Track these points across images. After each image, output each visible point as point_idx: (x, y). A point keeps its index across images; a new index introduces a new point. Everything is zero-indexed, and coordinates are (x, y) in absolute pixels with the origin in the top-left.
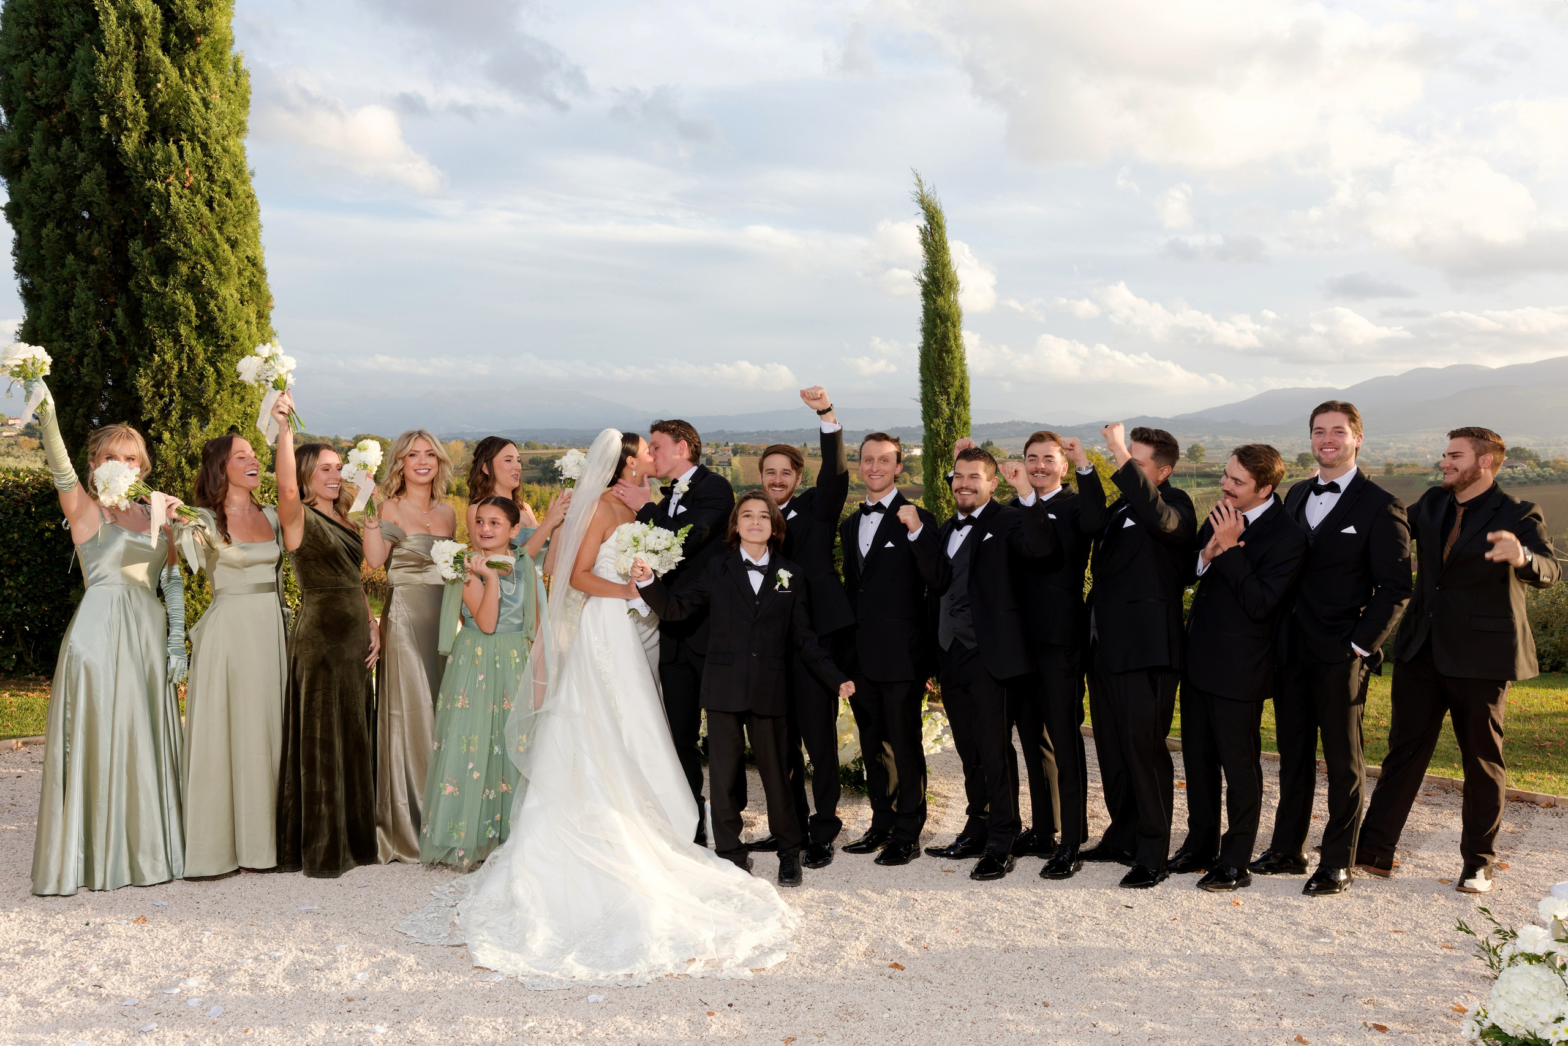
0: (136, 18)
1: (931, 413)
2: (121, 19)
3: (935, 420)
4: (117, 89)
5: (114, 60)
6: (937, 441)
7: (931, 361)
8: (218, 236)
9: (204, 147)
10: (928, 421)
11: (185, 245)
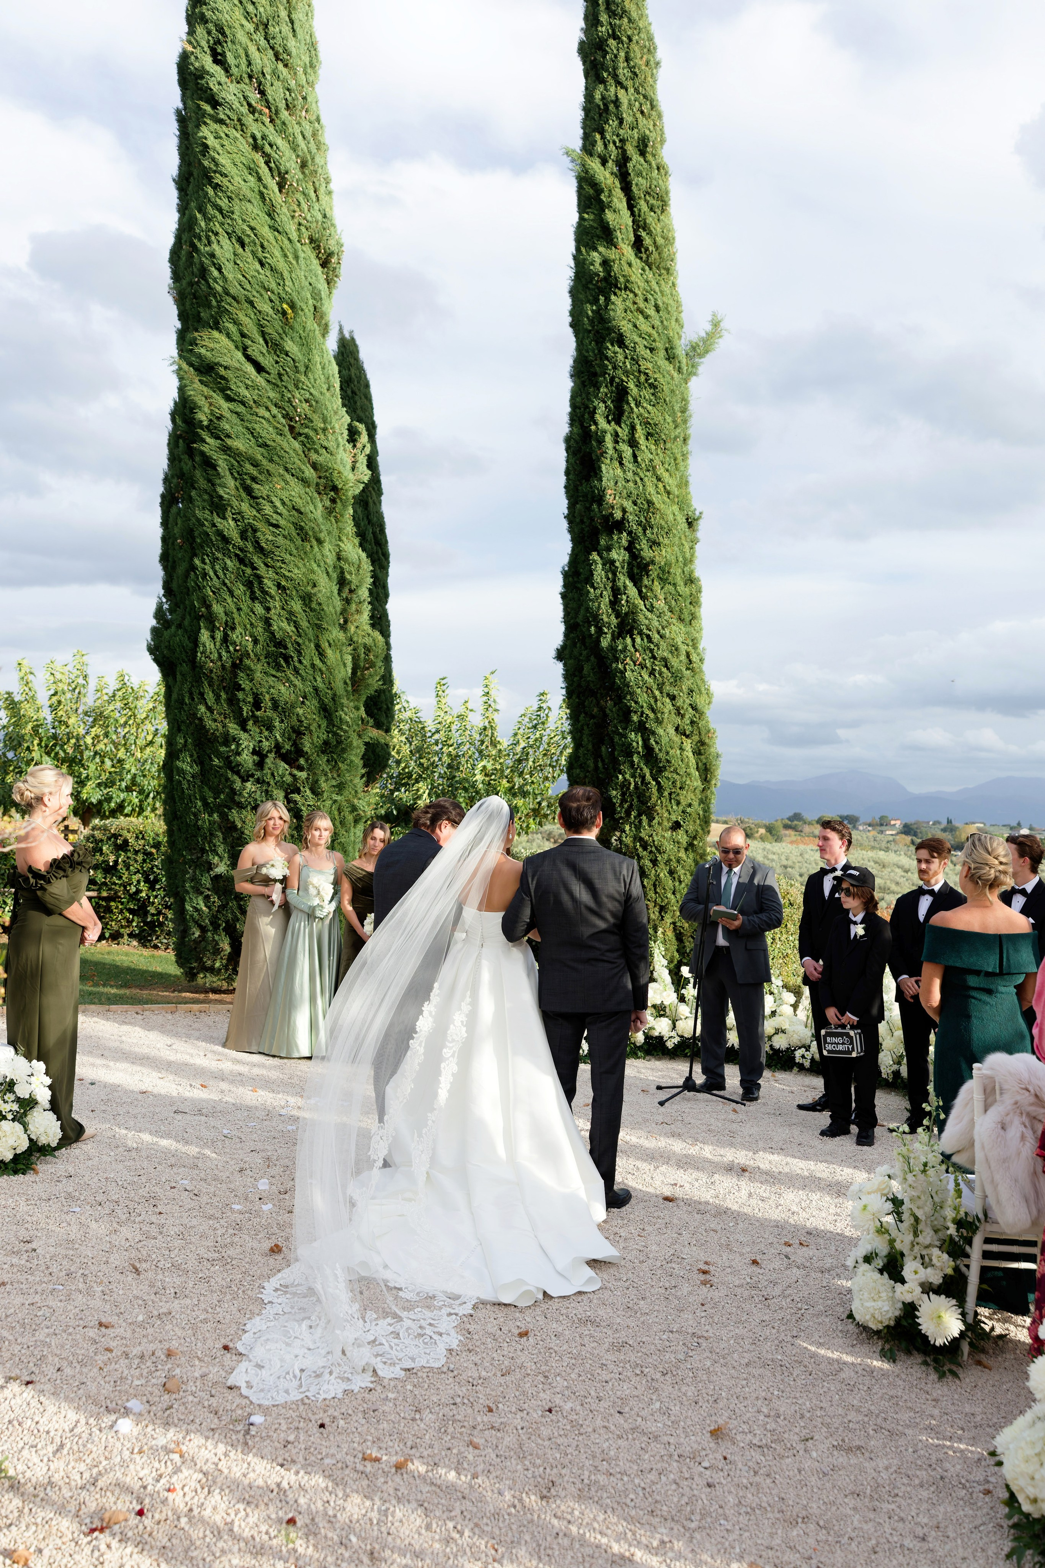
0: (612, 562)
2: (604, 565)
4: (599, 607)
5: (598, 592)
8: (657, 693)
9: (648, 637)
11: (636, 703)
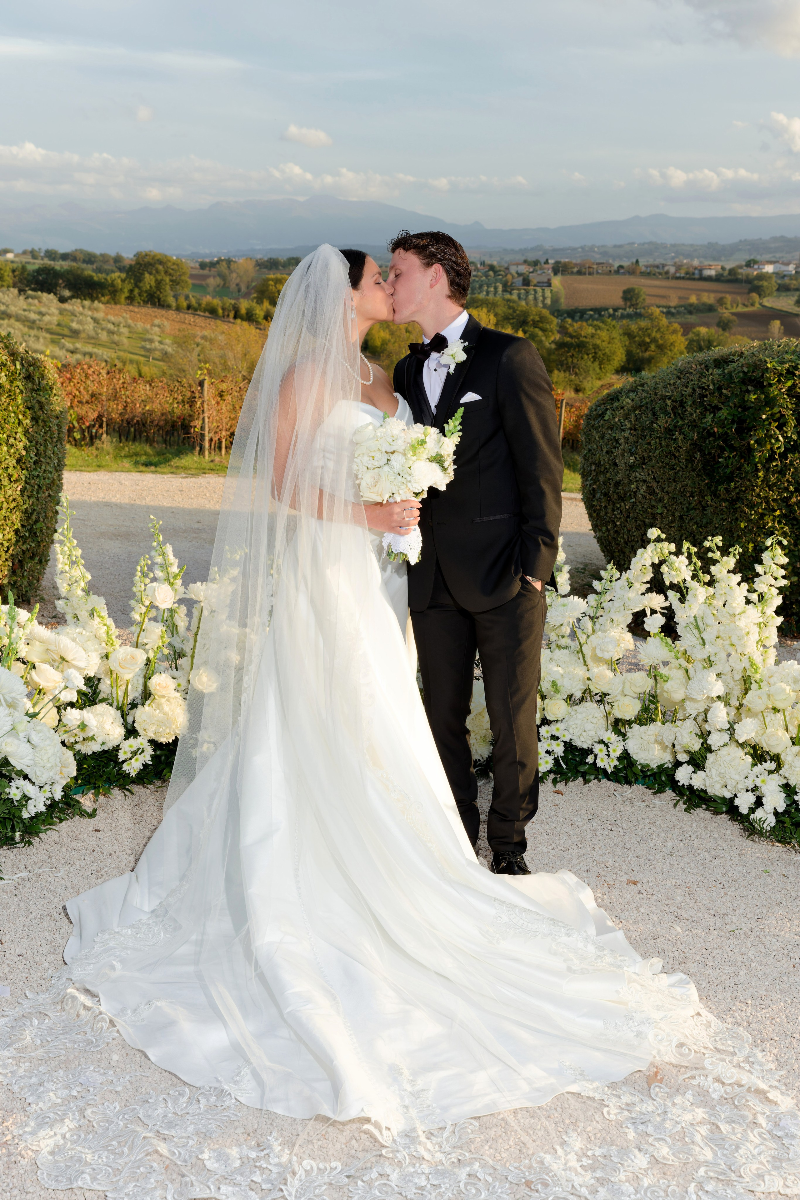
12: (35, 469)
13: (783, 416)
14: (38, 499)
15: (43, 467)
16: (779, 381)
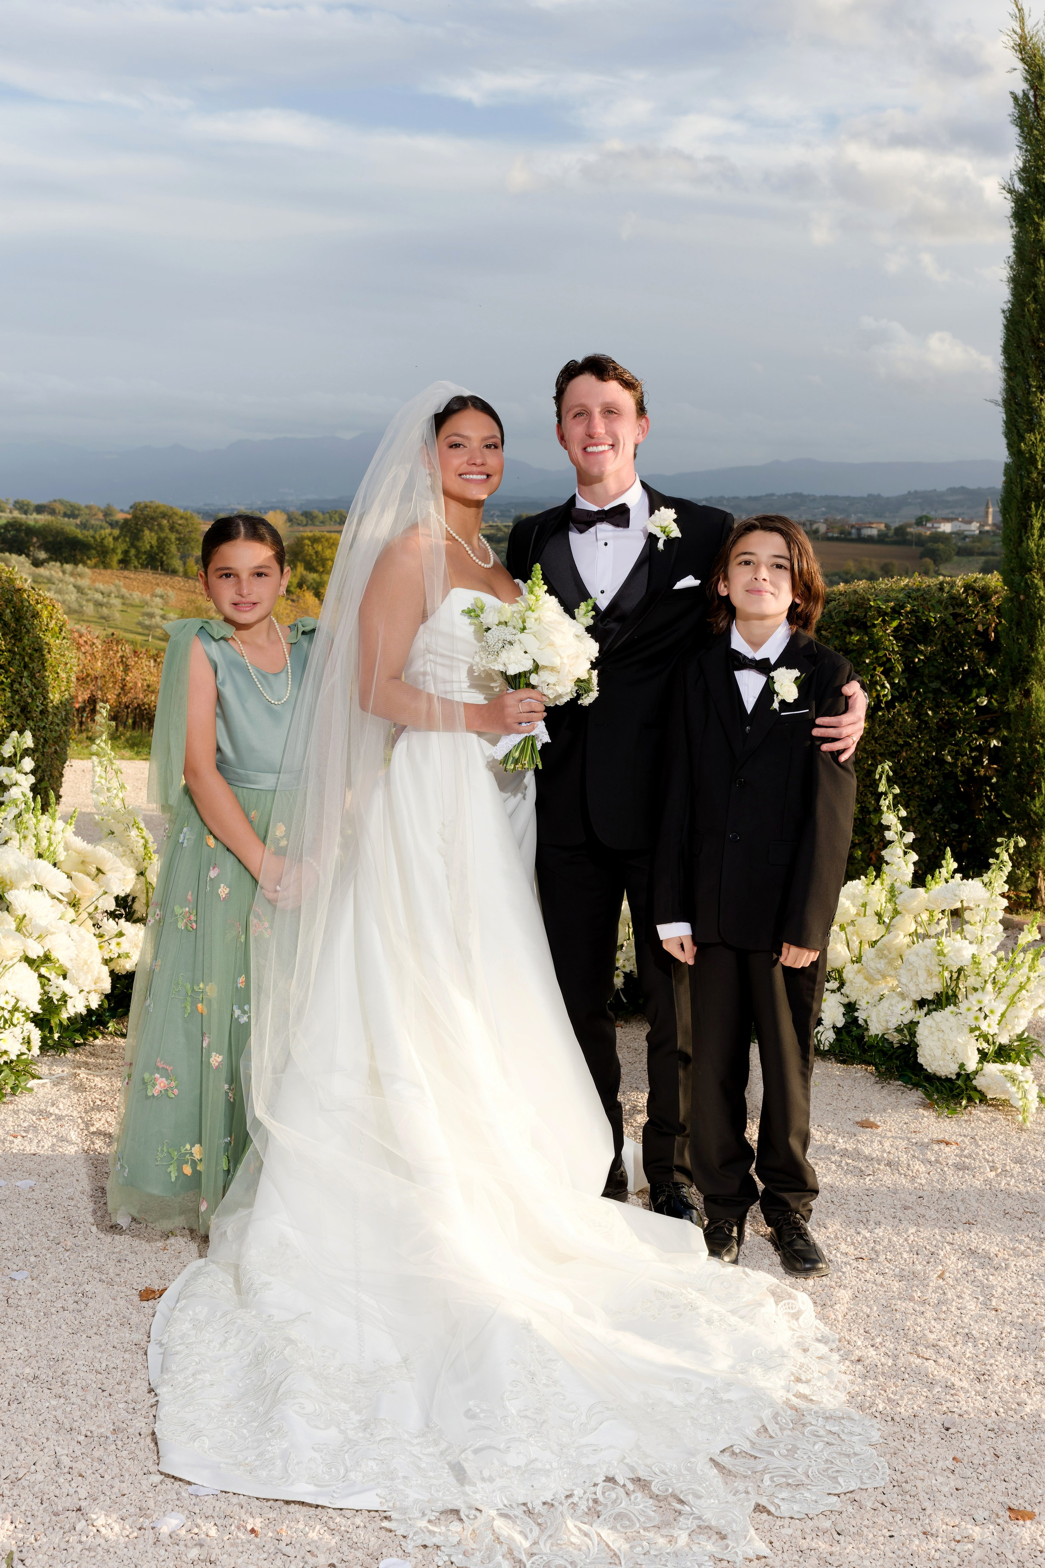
1: (1022, 426)
3: (1027, 435)
6: (1029, 473)
7: (1025, 332)
10: (1016, 438)
12: (42, 720)
13: (889, 660)
14: (43, 754)
15: (50, 718)
16: (884, 621)
